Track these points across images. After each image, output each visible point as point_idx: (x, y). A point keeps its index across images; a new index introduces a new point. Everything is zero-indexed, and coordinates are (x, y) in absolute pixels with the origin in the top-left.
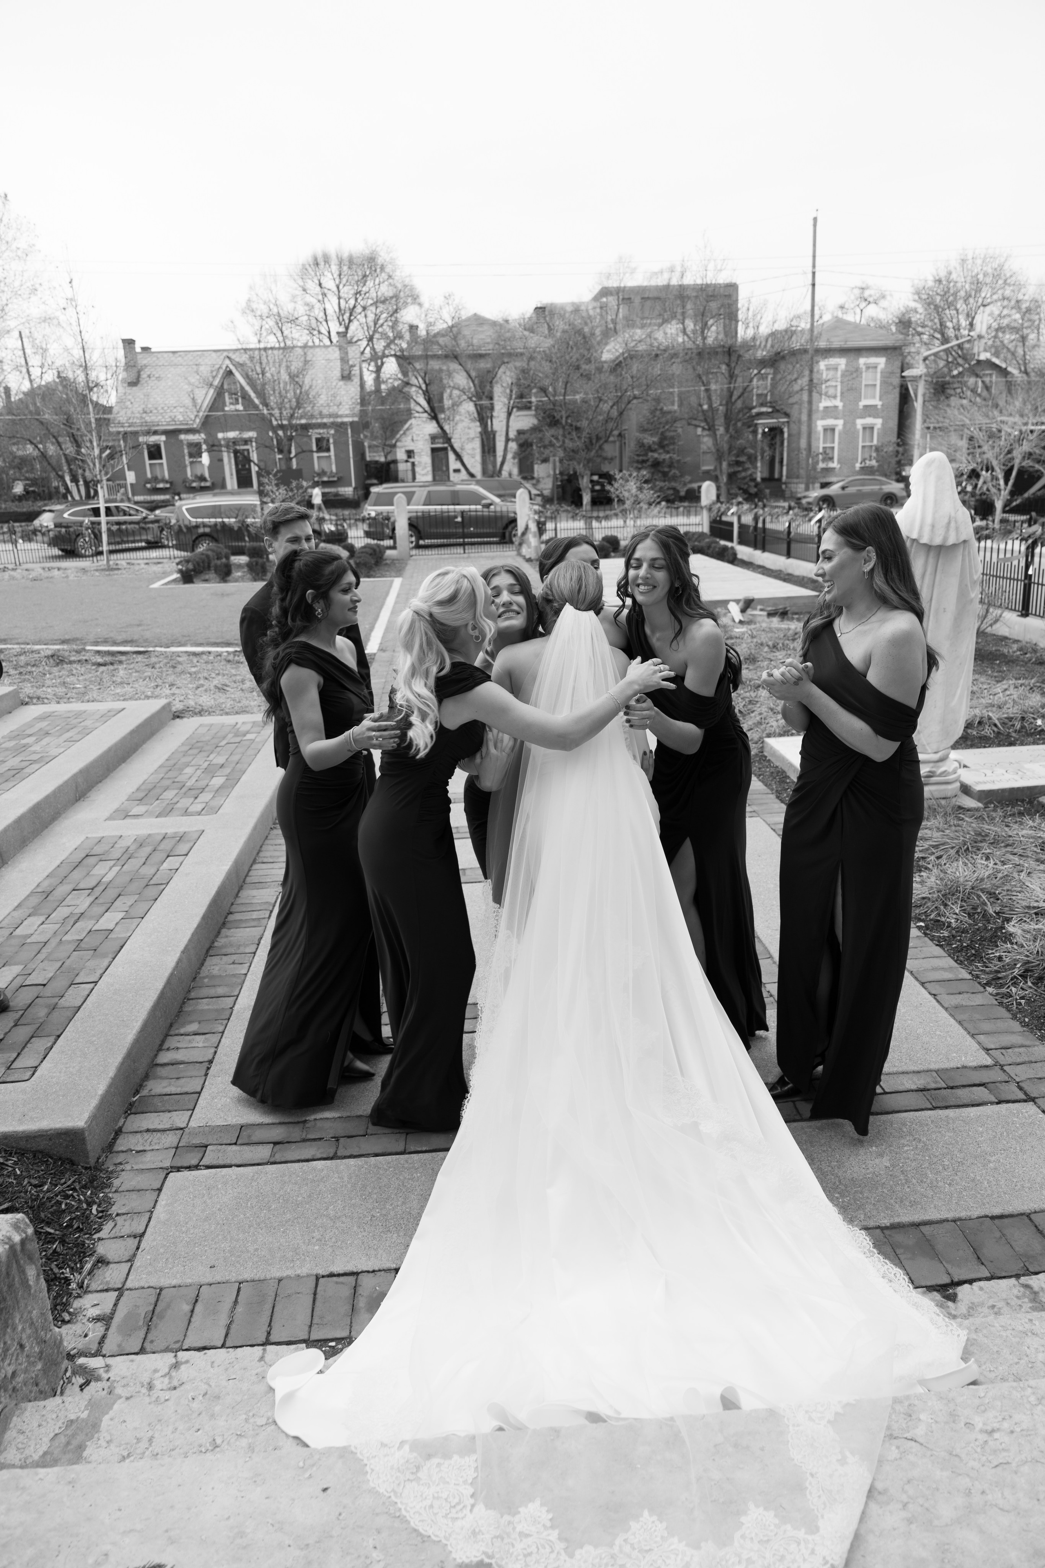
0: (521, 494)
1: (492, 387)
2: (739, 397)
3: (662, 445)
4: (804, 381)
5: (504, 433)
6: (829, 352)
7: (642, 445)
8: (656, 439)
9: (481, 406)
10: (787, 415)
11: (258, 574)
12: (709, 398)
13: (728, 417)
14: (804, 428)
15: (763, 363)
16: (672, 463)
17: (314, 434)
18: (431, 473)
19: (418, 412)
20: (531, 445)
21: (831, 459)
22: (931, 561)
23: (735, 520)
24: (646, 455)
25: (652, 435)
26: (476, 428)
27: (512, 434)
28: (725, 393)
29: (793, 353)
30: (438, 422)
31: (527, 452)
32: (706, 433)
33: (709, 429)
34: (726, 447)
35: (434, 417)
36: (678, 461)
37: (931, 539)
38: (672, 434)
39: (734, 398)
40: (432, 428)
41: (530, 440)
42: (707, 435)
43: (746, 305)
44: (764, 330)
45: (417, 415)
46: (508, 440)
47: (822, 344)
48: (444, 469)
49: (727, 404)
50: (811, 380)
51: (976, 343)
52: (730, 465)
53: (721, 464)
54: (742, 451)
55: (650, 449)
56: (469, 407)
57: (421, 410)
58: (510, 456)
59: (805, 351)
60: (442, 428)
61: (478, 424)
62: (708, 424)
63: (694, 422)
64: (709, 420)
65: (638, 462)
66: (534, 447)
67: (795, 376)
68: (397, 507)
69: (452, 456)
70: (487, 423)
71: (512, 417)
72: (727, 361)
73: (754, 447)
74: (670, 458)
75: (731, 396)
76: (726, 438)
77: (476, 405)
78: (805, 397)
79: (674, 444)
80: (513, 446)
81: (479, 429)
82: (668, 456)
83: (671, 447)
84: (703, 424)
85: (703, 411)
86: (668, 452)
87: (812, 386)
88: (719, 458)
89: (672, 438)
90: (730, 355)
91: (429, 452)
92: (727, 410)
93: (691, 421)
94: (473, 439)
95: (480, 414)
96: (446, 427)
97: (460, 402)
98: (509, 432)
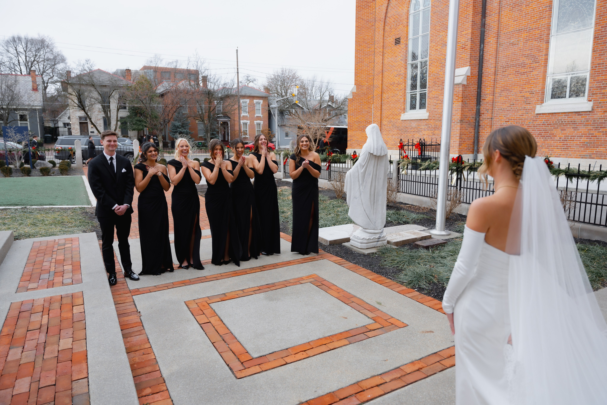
0: (135, 142)
1: (109, 98)
2: (213, 110)
3: (183, 126)
4: (236, 106)
5: (116, 118)
6: (244, 97)
7: (175, 126)
8: (180, 124)
9: (104, 106)
10: (230, 118)
11: (7, 174)
12: (202, 110)
13: (209, 117)
14: (237, 123)
15: (222, 99)
16: (187, 133)
17: (21, 113)
18: (79, 132)
19: (75, 106)
20: (127, 123)
21: (247, 134)
22: (376, 161)
24: (177, 130)
25: (179, 122)
26: (102, 115)
27: (119, 118)
28: (207, 108)
29: (233, 96)
30: (85, 111)
31: (126, 126)
32: (200, 122)
33: (202, 121)
34: (209, 128)
35: (84, 109)
36: (190, 133)
37: (377, 154)
38: (187, 122)
39: (211, 110)
40: (82, 114)
41: (126, 121)
42: (201, 124)
43: (214, 77)
44: (221, 87)
45: (75, 107)
46: (117, 121)
47: (243, 93)
48: (86, 131)
49: (209, 112)
50: (239, 106)
51: (294, 97)
52: (211, 135)
53: (207, 134)
54: (214, 130)
55: (178, 127)
56: (99, 106)
57: (77, 106)
58: (118, 127)
59: (237, 96)
60: (87, 114)
61: (103, 113)
63: (196, 118)
64: (202, 118)
65: (173, 132)
66: (128, 124)
67: (233, 104)
68: (76, 146)
69: (90, 126)
70: (108, 113)
71: (119, 112)
72: (208, 97)
73: (218, 128)
74: (186, 131)
76: (209, 125)
77: (102, 105)
78: (237, 111)
79: (187, 126)
80: (119, 123)
81: (104, 115)
84: (199, 119)
85: (200, 114)
86: (185, 129)
87: (239, 107)
88: (207, 132)
89: (187, 124)
90: (209, 94)
91: (79, 124)
92: (209, 115)
94: (100, 119)
95: (104, 109)
96: (89, 114)
97: (95, 104)
98: (117, 118)
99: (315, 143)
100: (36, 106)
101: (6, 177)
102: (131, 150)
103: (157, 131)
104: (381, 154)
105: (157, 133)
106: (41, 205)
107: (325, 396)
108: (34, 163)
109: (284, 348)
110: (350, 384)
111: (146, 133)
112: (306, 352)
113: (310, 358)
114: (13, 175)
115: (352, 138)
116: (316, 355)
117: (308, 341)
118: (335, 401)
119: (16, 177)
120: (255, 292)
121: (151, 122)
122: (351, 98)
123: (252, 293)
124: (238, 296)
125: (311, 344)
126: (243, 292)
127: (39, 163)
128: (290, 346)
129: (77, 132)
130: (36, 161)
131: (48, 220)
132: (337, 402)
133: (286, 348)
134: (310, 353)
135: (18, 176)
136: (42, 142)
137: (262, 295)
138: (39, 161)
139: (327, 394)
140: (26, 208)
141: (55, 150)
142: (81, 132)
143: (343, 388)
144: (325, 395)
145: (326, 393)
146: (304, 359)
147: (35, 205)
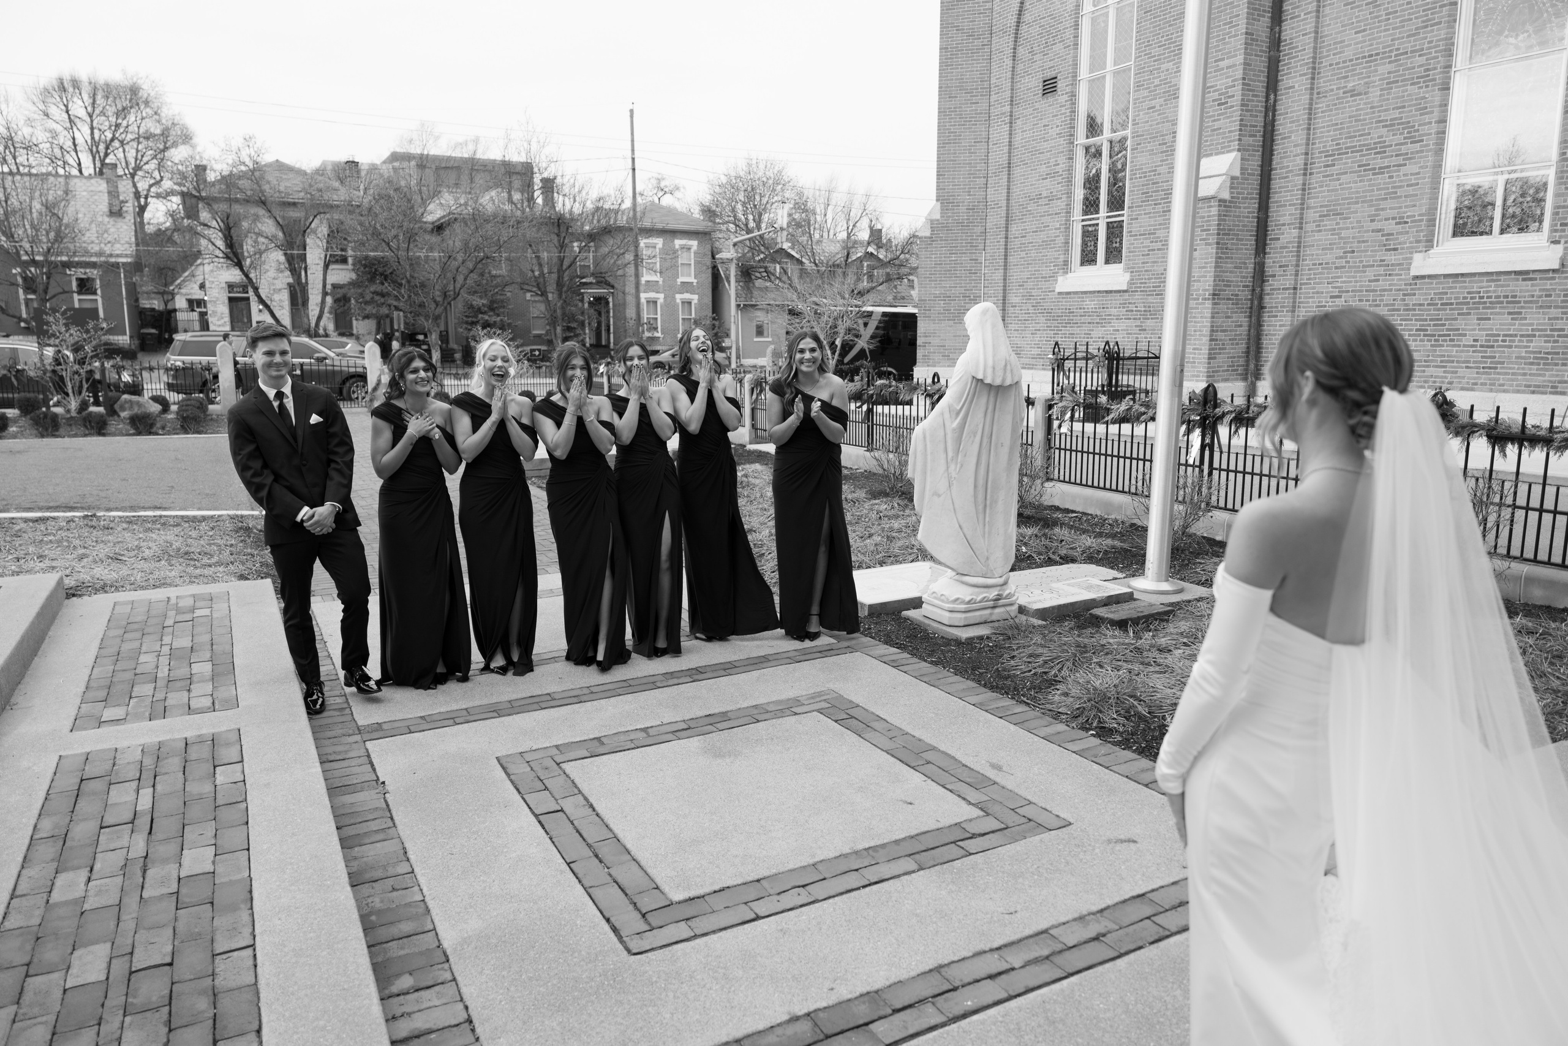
0: (370, 348)
1: (304, 236)
2: (570, 266)
3: (492, 307)
4: (629, 257)
5: (321, 286)
6: (650, 232)
7: (471, 307)
8: (485, 302)
9: (292, 255)
10: (613, 287)
12: (540, 265)
13: (559, 284)
14: (630, 299)
15: (592, 237)
16: (504, 326)
17: (80, 273)
18: (228, 323)
20: (350, 300)
21: (656, 329)
22: (992, 399)
23: (605, 380)
24: (476, 317)
25: (481, 298)
26: (287, 278)
27: (329, 287)
28: (555, 260)
29: (620, 229)
30: (242, 269)
31: (346, 308)
32: (537, 298)
33: (542, 295)
34: (559, 312)
35: (239, 265)
36: (509, 325)
37: (993, 380)
38: (502, 297)
39: (564, 267)
40: (234, 275)
41: (348, 295)
42: (539, 301)
43: (572, 181)
44: (590, 206)
46: (325, 294)
47: (647, 223)
49: (559, 271)
50: (636, 255)
51: (779, 233)
52: (564, 331)
53: (555, 329)
54: (572, 318)
55: (479, 311)
56: (276, 257)
57: (221, 255)
58: (326, 310)
59: (631, 229)
60: (247, 276)
61: (289, 272)
62: (539, 289)
63: (526, 287)
64: (541, 286)
65: (467, 323)
66: (353, 301)
67: (622, 251)
69: (255, 306)
70: (300, 274)
71: (329, 272)
72: (556, 231)
73: (583, 313)
74: (502, 320)
75: (562, 265)
76: (559, 304)
77: (285, 254)
78: (631, 270)
79: (504, 307)
80: (329, 300)
81: (291, 280)
82: (498, 319)
83: (502, 310)
84: (535, 289)
85: (535, 277)
86: (498, 315)
87: (638, 259)
88: (553, 322)
89: (502, 301)
90: (559, 226)
91: (227, 301)
92: (558, 278)
93: (523, 286)
94: (280, 290)
95: (290, 264)
96: (252, 275)
97: (267, 250)
98: (324, 286)
99: (833, 353)
100: (118, 256)
101: (43, 436)
102: (360, 370)
103: (427, 321)
104: (1004, 380)
105: (427, 324)
106: (133, 508)
107: (856, 1002)
108: (115, 402)
109: (751, 879)
110: (919, 971)
111: (399, 324)
112: (807, 888)
113: (817, 905)
114: (62, 431)
115: (928, 340)
116: (834, 897)
117: (811, 861)
118: (882, 1013)
119: (69, 436)
120: (677, 734)
121: (410, 297)
122: (928, 233)
123: (670, 737)
124: (633, 746)
125: (820, 867)
126: (647, 734)
127: (126, 401)
128: (767, 873)
129: (222, 322)
130: (119, 398)
131: (150, 548)
132: (885, 1017)
133: (756, 877)
134: (818, 891)
135: (76, 436)
136: (133, 347)
137: (694, 743)
138: (126, 396)
139: (861, 995)
140: (94, 515)
141: (167, 370)
142: (232, 322)
143: (901, 982)
144: (856, 998)
145: (858, 994)
146: (801, 906)
147: (117, 509)
